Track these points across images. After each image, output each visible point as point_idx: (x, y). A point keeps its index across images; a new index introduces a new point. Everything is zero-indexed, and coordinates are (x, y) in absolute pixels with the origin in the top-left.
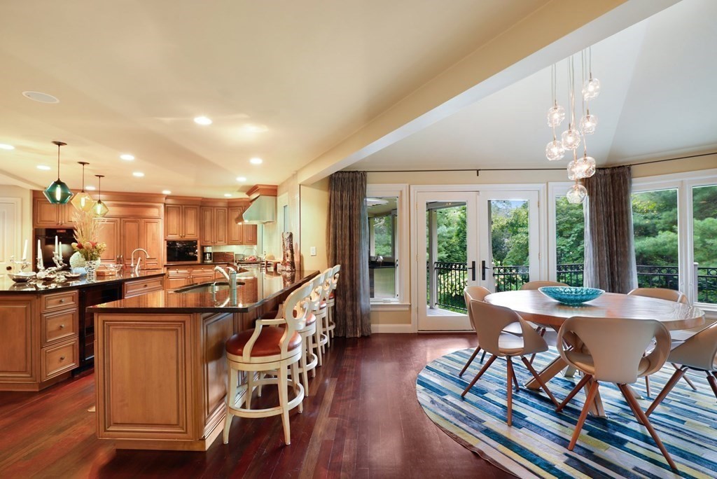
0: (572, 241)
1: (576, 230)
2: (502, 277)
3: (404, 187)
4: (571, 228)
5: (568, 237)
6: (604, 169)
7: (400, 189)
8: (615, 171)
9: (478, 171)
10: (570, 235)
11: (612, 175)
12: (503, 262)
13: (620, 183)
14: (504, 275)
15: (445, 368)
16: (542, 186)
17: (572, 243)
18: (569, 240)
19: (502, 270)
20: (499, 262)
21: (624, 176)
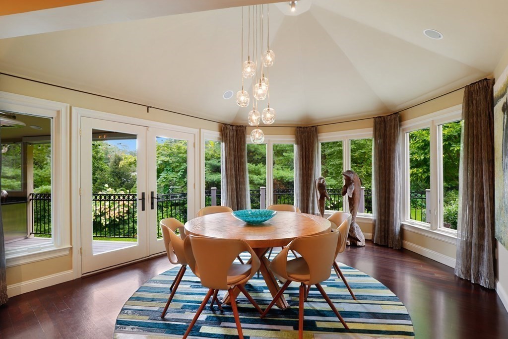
0: (181, 174)
1: (183, 167)
2: (132, 202)
3: (63, 107)
4: (180, 166)
5: (177, 172)
6: (233, 126)
7: (58, 109)
8: (239, 128)
9: (148, 107)
10: (179, 171)
11: (237, 131)
12: (131, 191)
13: (241, 137)
14: (133, 201)
15: (140, 315)
16: (196, 131)
17: (181, 176)
18: (179, 174)
19: (131, 197)
20: (128, 191)
21: (243, 132)
